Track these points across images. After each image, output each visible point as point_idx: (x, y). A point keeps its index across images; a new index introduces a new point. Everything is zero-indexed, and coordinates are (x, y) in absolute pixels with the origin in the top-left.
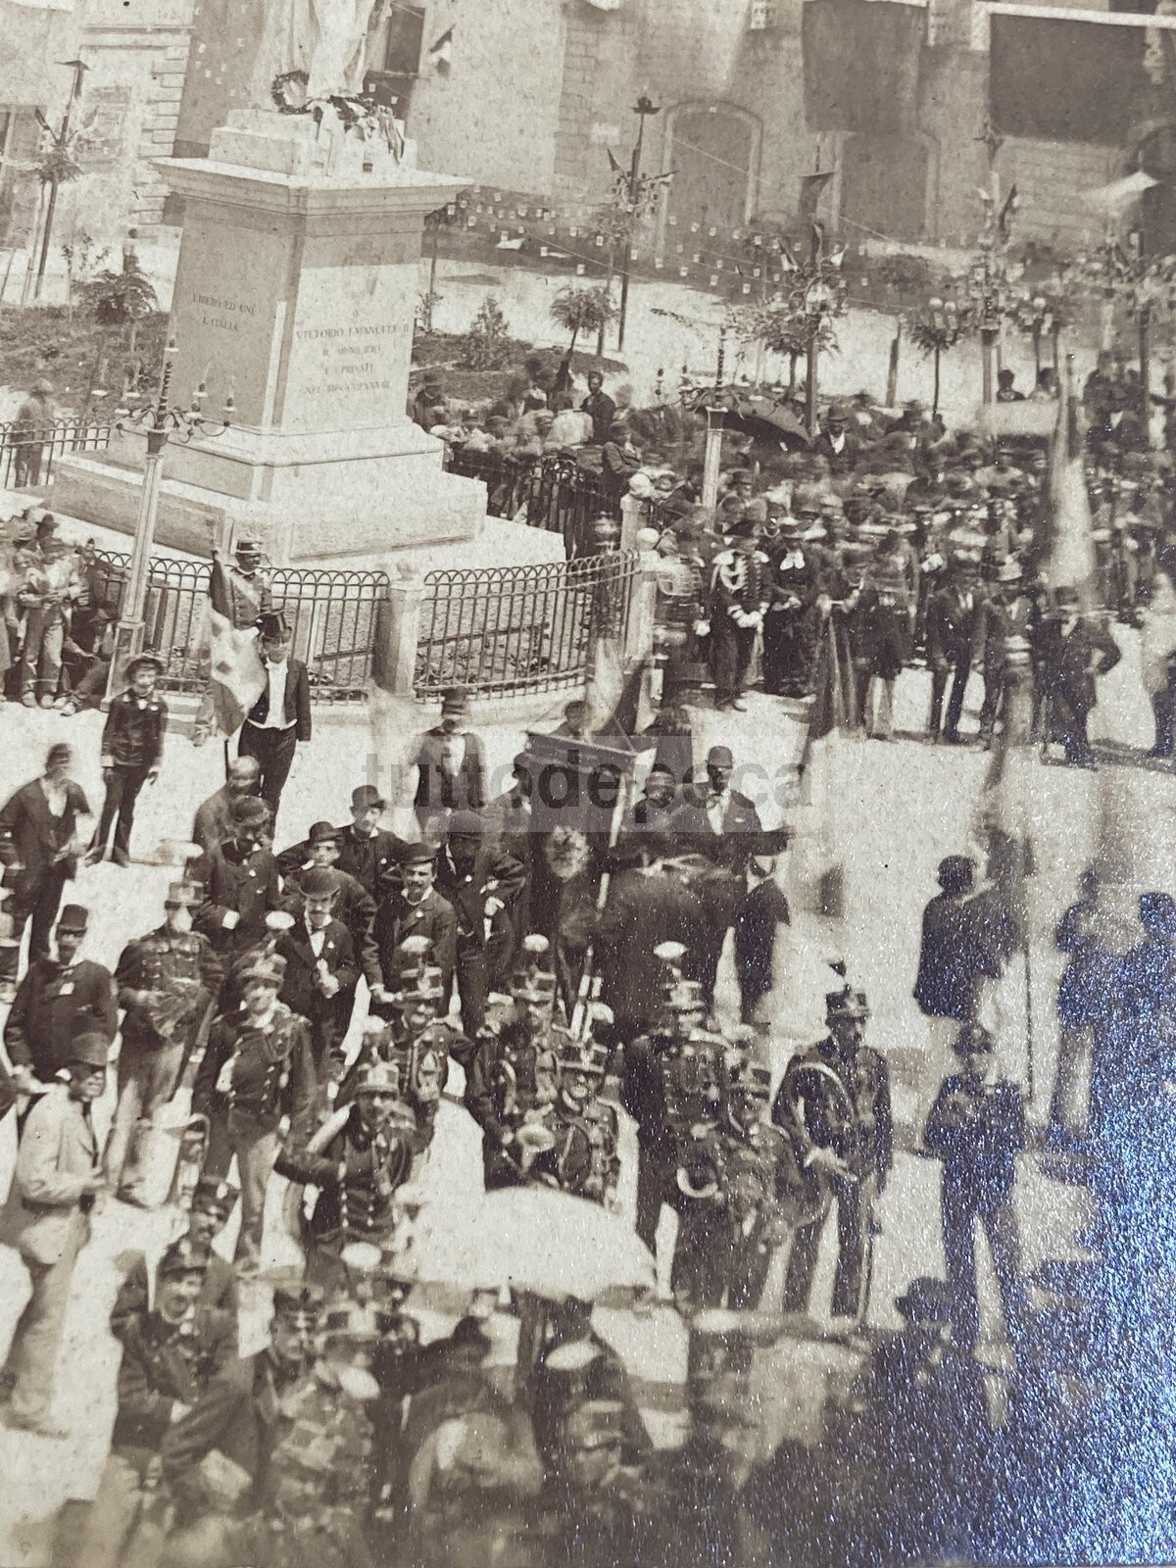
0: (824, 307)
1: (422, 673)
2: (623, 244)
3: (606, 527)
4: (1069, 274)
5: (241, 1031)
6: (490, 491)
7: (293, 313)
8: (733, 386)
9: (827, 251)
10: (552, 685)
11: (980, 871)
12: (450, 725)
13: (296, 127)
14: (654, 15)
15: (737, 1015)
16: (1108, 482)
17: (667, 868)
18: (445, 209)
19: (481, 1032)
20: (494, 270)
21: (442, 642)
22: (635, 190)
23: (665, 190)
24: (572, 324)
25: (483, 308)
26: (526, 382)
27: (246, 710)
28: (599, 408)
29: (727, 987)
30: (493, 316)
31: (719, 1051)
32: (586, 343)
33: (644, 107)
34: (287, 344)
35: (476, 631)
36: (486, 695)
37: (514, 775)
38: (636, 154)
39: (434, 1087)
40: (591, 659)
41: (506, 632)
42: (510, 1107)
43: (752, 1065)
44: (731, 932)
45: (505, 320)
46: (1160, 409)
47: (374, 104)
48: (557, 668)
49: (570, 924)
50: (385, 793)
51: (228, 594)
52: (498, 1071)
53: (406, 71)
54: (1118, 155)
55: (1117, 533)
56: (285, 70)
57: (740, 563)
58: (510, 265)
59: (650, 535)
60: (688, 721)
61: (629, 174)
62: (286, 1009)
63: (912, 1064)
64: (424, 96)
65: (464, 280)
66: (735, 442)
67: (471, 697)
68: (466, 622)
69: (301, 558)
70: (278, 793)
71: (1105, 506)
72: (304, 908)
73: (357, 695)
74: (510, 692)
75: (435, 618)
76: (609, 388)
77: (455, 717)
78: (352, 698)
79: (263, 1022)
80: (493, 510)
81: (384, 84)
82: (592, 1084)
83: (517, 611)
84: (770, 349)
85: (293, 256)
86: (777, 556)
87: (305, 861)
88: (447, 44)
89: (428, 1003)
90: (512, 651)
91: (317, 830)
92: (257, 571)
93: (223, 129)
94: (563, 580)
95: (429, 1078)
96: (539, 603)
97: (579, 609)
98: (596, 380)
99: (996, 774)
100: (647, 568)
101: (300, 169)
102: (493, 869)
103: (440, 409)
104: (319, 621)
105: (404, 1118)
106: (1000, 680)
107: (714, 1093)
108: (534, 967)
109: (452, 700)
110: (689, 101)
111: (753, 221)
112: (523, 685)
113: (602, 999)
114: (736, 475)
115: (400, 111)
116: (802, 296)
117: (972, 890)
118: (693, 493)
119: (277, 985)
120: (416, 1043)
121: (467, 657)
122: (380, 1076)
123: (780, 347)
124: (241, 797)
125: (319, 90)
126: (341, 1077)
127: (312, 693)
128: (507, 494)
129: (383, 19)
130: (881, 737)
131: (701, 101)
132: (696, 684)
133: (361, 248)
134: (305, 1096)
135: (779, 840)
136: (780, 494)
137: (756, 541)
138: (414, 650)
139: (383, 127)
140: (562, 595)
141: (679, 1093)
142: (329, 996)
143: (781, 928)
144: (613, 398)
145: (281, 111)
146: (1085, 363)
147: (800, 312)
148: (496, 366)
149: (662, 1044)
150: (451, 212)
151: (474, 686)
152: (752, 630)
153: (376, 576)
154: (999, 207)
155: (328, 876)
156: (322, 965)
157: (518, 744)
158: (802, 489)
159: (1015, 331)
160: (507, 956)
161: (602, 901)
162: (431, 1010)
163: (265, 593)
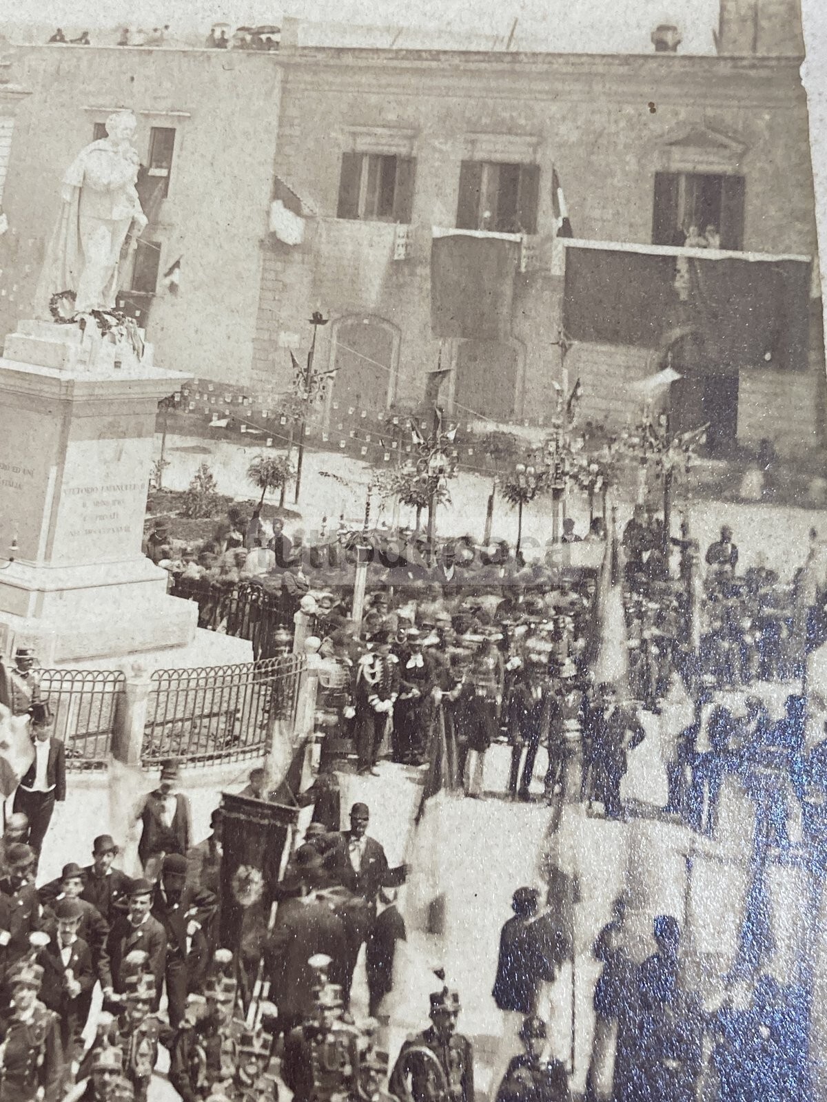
0: (441, 471)
1: (147, 748)
2: (300, 423)
3: (283, 636)
4: (615, 447)
5: (11, 1023)
6: (200, 609)
7: (62, 476)
8: (376, 530)
9: (444, 429)
10: (241, 757)
11: (542, 899)
12: (166, 788)
13: (67, 333)
14: (325, 249)
15: (366, 1010)
16: (639, 603)
17: (320, 898)
18: (173, 397)
19: (182, 1024)
20: (206, 443)
21: (162, 724)
22: (309, 382)
23: (331, 382)
24: (262, 483)
25: (199, 471)
26: (228, 527)
27: (19, 778)
28: (279, 545)
29: (360, 990)
30: (206, 477)
31: (353, 1038)
32: (272, 497)
33: (317, 319)
34: (56, 498)
35: (187, 716)
36: (193, 765)
37: (211, 826)
38: (310, 355)
39: (148, 1066)
40: (269, 736)
41: (209, 716)
42: (202, 1081)
43: (376, 1049)
44: (364, 946)
45: (214, 480)
46: (677, 549)
47: (123, 316)
48: (245, 743)
49: (248, 941)
50: (118, 842)
51: (9, 688)
52: (193, 1054)
53: (147, 291)
54: (654, 355)
55: (644, 642)
56: (60, 290)
57: (378, 663)
58: (219, 438)
59: (314, 641)
60: (337, 784)
61: (305, 370)
62: (42, 1006)
63: (490, 1046)
64: (160, 311)
65: (185, 450)
66: (377, 572)
67: (181, 766)
68: (180, 708)
69: (63, 661)
70: (40, 841)
71: (636, 621)
72: (57, 930)
73: (100, 765)
74: (210, 762)
75: (158, 706)
76: (288, 532)
77: (169, 782)
78: (96, 768)
79: (26, 1017)
80: (202, 623)
81: (131, 301)
82: (261, 1064)
83: (217, 700)
84: (403, 502)
85: (63, 432)
86: (405, 657)
87: (59, 893)
88: (177, 270)
89: (145, 1002)
90: (213, 730)
91: (68, 870)
92: (30, 672)
93: (14, 335)
94: (251, 676)
95: (144, 1059)
96: (234, 694)
97: (262, 698)
98: (278, 525)
99: (555, 826)
100: (311, 667)
101: (69, 366)
102: (195, 900)
103: (166, 547)
104: (74, 709)
105: (125, 1089)
106: (559, 754)
107: (348, 1070)
108: (221, 974)
109: (168, 769)
110: (351, 314)
111: (392, 406)
112: (219, 757)
113: (270, 998)
114: (377, 597)
115: (141, 322)
116: (426, 462)
117: (536, 913)
118: (345, 610)
119: (36, 988)
120: (136, 1032)
121: (180, 735)
122: (109, 1057)
123: (410, 501)
124: (14, 845)
125: (84, 305)
126: (81, 1058)
127: (67, 764)
128: (212, 611)
129: (131, 251)
130: (473, 796)
131: (357, 315)
132: (344, 756)
133: (111, 425)
134: (55, 1072)
135: (400, 875)
136: (407, 611)
137: (390, 647)
138: (142, 730)
139: (129, 334)
140: (250, 687)
141: (322, 1069)
142: (74, 997)
143: (399, 944)
144: (291, 539)
145: (56, 321)
146: (625, 514)
147: (424, 475)
148: (207, 515)
149: (311, 1033)
150: (177, 399)
151: (184, 758)
152: (385, 714)
153: (116, 674)
154: (567, 395)
155: (75, 904)
156: (69, 973)
157: (215, 802)
158: (423, 607)
159: (576, 489)
160: (202, 965)
161: (272, 923)
162: (146, 1008)
163: (35, 689)
